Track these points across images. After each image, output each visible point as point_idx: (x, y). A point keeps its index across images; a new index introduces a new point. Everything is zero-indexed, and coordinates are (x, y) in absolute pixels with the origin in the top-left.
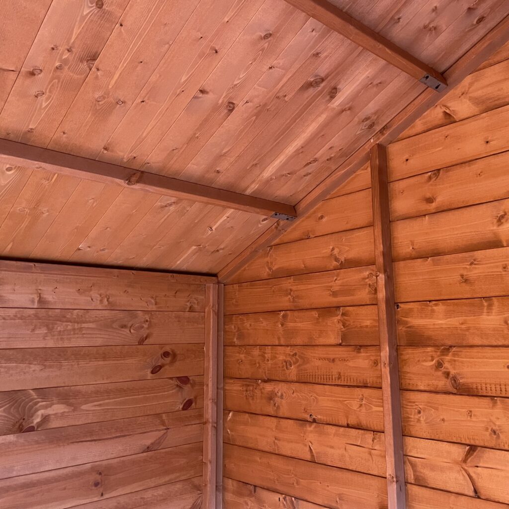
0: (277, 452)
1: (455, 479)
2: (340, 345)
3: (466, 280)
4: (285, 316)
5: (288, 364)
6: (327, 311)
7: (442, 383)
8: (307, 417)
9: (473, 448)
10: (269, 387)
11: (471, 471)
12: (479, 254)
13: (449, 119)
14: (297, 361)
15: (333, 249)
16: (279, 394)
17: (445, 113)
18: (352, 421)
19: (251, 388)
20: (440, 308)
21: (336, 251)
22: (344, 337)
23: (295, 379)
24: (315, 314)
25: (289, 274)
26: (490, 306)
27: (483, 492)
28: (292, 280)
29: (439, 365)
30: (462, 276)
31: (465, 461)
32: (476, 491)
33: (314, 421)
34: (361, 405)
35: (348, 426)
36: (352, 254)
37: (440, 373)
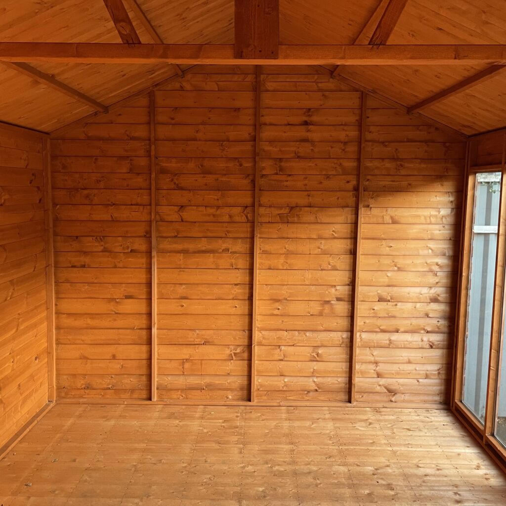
0: (91, 220)
1: (174, 217)
2: (129, 173)
3: (184, 151)
4: (96, 159)
5: (98, 181)
6: (122, 158)
7: (173, 186)
8: (110, 203)
9: (182, 206)
10: (86, 192)
11: (181, 214)
12: (189, 142)
13: (182, 88)
14: (104, 179)
15: (126, 131)
16: (93, 195)
17: (181, 86)
18: (134, 202)
19: (73, 193)
20: (174, 160)
21: (128, 133)
22: (131, 170)
23: (103, 187)
24: (115, 159)
25: (99, 139)
26: (191, 161)
27: (184, 220)
28: (101, 142)
29: (172, 180)
30: (183, 149)
31: (179, 211)
32: (182, 220)
33: (114, 204)
34: (138, 197)
35: (132, 205)
36: (137, 134)
37: (172, 183)
